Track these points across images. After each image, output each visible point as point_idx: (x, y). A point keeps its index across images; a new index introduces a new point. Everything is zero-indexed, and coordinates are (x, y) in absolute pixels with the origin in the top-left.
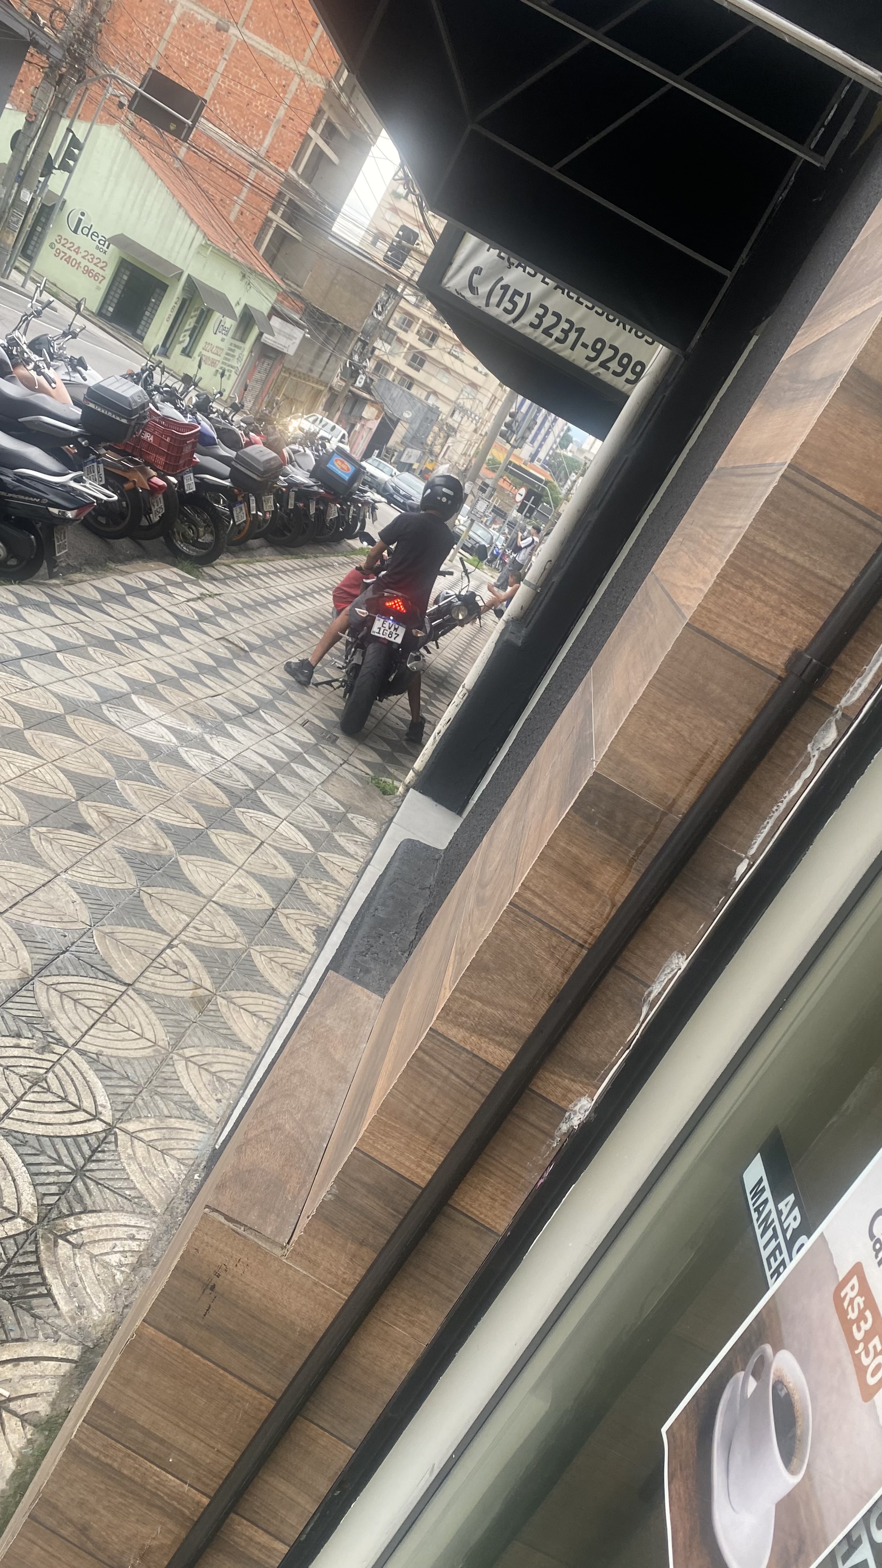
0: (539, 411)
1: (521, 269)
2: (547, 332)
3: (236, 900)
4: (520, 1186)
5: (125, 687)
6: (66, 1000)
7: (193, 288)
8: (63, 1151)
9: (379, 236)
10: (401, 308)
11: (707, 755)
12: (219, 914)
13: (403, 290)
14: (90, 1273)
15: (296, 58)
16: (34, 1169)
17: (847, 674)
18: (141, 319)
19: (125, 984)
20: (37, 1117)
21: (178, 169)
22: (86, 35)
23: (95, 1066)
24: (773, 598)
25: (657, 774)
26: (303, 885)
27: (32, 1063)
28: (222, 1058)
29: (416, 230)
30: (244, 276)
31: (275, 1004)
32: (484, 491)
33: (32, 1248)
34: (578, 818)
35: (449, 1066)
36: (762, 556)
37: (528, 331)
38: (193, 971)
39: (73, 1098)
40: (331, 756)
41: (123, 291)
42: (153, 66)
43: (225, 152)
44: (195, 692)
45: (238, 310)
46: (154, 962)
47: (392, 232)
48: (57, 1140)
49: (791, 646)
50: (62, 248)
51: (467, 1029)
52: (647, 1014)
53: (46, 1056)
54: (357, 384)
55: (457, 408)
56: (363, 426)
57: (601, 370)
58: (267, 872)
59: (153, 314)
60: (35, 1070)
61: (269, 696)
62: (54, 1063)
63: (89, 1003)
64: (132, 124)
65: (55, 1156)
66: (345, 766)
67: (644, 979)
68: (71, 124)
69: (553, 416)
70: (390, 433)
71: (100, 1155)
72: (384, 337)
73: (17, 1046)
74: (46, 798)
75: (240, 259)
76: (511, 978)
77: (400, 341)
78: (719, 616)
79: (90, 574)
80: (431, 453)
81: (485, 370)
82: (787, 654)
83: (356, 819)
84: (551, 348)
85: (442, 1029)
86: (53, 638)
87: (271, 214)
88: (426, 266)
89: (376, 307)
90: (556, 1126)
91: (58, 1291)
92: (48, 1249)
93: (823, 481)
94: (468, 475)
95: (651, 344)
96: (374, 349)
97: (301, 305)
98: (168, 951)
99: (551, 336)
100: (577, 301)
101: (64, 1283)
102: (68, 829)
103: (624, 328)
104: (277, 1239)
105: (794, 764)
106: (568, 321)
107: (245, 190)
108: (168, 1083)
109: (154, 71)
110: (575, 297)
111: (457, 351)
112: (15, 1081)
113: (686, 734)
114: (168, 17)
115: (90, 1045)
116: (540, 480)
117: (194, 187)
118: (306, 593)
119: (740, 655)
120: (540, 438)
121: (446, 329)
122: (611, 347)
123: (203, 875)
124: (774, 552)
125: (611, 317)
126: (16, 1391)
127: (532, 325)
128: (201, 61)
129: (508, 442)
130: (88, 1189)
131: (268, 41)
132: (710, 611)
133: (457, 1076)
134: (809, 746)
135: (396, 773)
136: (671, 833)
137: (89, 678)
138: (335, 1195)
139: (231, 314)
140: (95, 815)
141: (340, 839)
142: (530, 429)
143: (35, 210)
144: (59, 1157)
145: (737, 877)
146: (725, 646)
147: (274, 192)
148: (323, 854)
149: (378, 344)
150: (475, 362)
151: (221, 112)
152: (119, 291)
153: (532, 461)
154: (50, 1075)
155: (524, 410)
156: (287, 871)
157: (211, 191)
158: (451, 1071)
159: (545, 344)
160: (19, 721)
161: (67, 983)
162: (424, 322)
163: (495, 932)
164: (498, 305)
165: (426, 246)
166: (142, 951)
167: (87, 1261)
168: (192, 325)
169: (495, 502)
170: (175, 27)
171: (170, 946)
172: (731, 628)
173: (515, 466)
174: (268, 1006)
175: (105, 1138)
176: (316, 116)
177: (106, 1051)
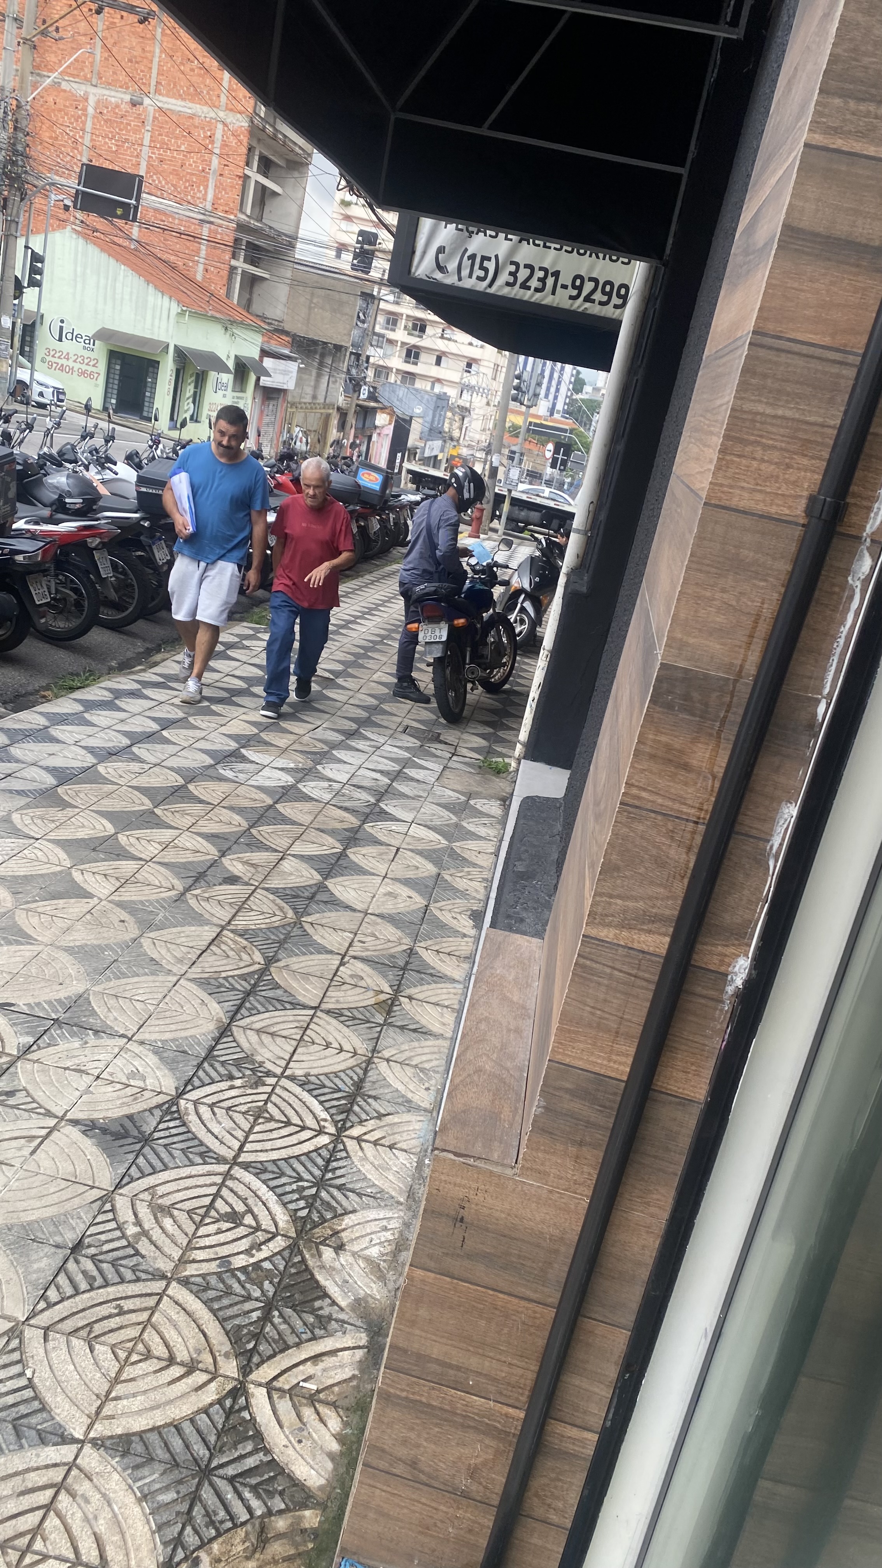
0: (544, 365)
1: (481, 234)
2: (525, 286)
3: (389, 907)
4: (706, 1054)
5: (233, 745)
6: (264, 1036)
7: (183, 357)
8: (300, 1169)
9: (341, 249)
10: (382, 310)
11: (758, 616)
12: (377, 924)
13: (379, 292)
14: (357, 1268)
15: (213, 106)
16: (279, 1191)
17: (865, 503)
18: (144, 401)
19: (312, 1008)
20: (268, 1145)
21: (136, 250)
22: (15, 152)
23: (307, 1087)
24: (775, 456)
25: (718, 647)
26: (447, 877)
27: (249, 1098)
28: (420, 1051)
29: (373, 230)
30: (226, 329)
31: (452, 991)
32: (512, 459)
33: (298, 1259)
34: (658, 709)
35: (610, 964)
36: (753, 421)
37: (506, 291)
38: (369, 981)
39: (295, 1120)
40: (439, 753)
41: (120, 380)
42: (85, 161)
43: (174, 218)
44: (296, 730)
45: (231, 364)
46: (333, 980)
47: (351, 239)
48: (292, 1161)
49: (805, 494)
50: (53, 360)
51: (616, 927)
52: (775, 866)
53: (261, 1089)
54: (362, 396)
55: (464, 388)
56: (379, 434)
57: (587, 305)
58: (411, 874)
59: (153, 393)
60: (254, 1104)
61: (364, 714)
62: (270, 1094)
63: (284, 1033)
64: (82, 222)
65: (294, 1175)
66: (455, 758)
67: (763, 836)
68: (27, 241)
69: (559, 365)
70: (407, 433)
71: (335, 1164)
72: (374, 343)
73: (232, 1087)
74: (190, 863)
75: (218, 315)
76: (642, 870)
77: (390, 342)
78: (731, 487)
79: (169, 651)
80: (452, 439)
81: (480, 343)
82: (803, 503)
83: (479, 804)
84: (533, 300)
85: (593, 932)
86: (154, 719)
87: (234, 263)
88: (391, 261)
89: (359, 317)
90: (722, 991)
91: (333, 1290)
92: (312, 1256)
93: (788, 336)
94: (493, 448)
95: (628, 263)
96: (368, 358)
97: (287, 339)
98: (341, 968)
99: (529, 288)
100: (545, 246)
101: (336, 1282)
102: (220, 884)
103: (598, 257)
104: (505, 1162)
105: (842, 598)
106: (541, 269)
107: (203, 247)
108: (376, 1086)
109: (87, 165)
110: (541, 243)
111: (448, 333)
112: (238, 1118)
113: (734, 603)
114: (85, 109)
115: (297, 1069)
116: (565, 431)
117: (156, 262)
118: (371, 609)
119: (762, 516)
120: (553, 390)
121: (431, 316)
122: (590, 279)
123: (353, 893)
124: (762, 414)
125: (582, 251)
126: (321, 1383)
127: (508, 284)
128: (127, 140)
129: (522, 404)
130: (333, 1197)
131: (183, 99)
132: (721, 485)
133: (621, 971)
134: (850, 579)
135: (504, 751)
136: (748, 696)
137: (198, 745)
138: (544, 1107)
139: (225, 369)
140: (240, 866)
141: (470, 825)
142: (539, 384)
143: (19, 331)
144: (298, 1174)
145: (820, 718)
146: (745, 512)
147: (229, 239)
148: (457, 844)
149: (370, 351)
150: (468, 338)
151: (160, 182)
152: (116, 382)
153: (552, 414)
154: (269, 1105)
155: (529, 368)
156: (428, 869)
157: (172, 258)
158: (613, 968)
159: (526, 298)
160: (146, 801)
161: (259, 1021)
162: (408, 316)
163: (615, 834)
164: (470, 276)
165: (387, 242)
166: (319, 974)
167: (351, 1259)
168: (192, 392)
169: (527, 465)
170: (94, 117)
171: (342, 964)
172: (746, 495)
173: (536, 425)
174: (447, 993)
175: (335, 1147)
176: (248, 155)
177: (313, 1072)
